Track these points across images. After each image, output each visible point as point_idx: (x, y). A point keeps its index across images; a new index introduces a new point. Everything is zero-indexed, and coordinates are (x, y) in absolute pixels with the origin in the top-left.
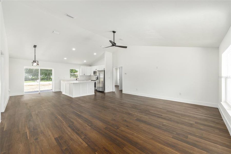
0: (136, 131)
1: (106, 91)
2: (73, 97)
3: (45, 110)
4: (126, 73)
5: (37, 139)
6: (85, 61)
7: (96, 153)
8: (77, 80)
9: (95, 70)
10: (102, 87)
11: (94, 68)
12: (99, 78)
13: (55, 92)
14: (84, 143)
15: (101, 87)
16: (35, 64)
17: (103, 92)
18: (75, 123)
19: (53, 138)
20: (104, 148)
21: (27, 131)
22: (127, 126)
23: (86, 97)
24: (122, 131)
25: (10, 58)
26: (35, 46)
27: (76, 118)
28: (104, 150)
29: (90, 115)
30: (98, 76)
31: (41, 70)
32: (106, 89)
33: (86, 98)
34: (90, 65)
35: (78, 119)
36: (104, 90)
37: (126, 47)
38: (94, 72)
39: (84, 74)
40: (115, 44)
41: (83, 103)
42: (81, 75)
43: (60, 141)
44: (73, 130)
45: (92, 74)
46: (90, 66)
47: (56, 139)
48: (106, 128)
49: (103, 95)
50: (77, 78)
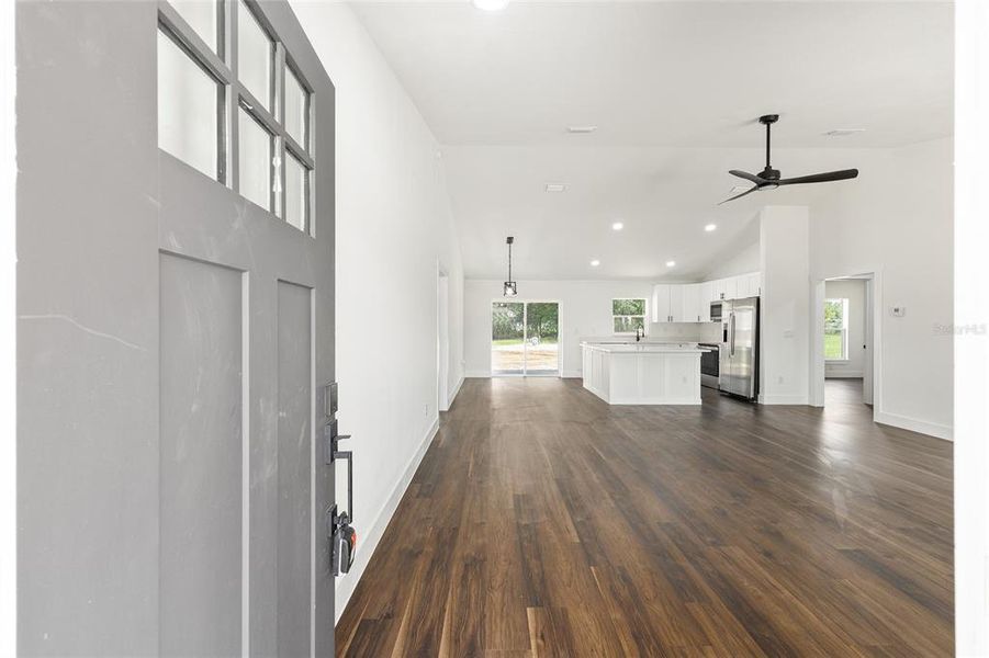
0: (801, 589)
1: (767, 398)
2: (611, 403)
3: (520, 423)
4: (896, 310)
5: (481, 482)
6: (671, 264)
7: (592, 568)
8: (638, 339)
9: (717, 299)
10: (748, 379)
11: (713, 291)
12: (734, 331)
13: (566, 380)
14: (574, 533)
15: (744, 378)
16: (510, 291)
17: (749, 401)
18: (578, 477)
19: (511, 493)
20: (623, 570)
21: (472, 460)
22: (768, 554)
23: (657, 409)
24: (727, 558)
25: (466, 278)
26: (510, 240)
27: (586, 464)
28: (618, 572)
29: (636, 472)
30: (726, 325)
31: (530, 305)
32: (766, 390)
33: (656, 413)
34: (699, 278)
35: (590, 469)
36: (757, 390)
37: (852, 174)
38: (712, 307)
39: (670, 318)
40: (777, 173)
41: (636, 428)
42: (656, 321)
43: (522, 504)
44: (563, 492)
45: (706, 318)
46: (700, 280)
47: (517, 499)
48: (668, 524)
49: (751, 414)
50: (641, 335)
